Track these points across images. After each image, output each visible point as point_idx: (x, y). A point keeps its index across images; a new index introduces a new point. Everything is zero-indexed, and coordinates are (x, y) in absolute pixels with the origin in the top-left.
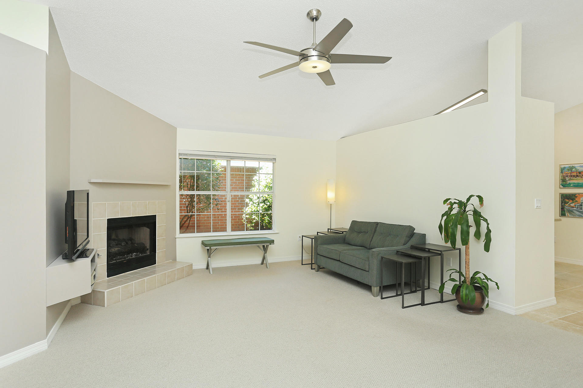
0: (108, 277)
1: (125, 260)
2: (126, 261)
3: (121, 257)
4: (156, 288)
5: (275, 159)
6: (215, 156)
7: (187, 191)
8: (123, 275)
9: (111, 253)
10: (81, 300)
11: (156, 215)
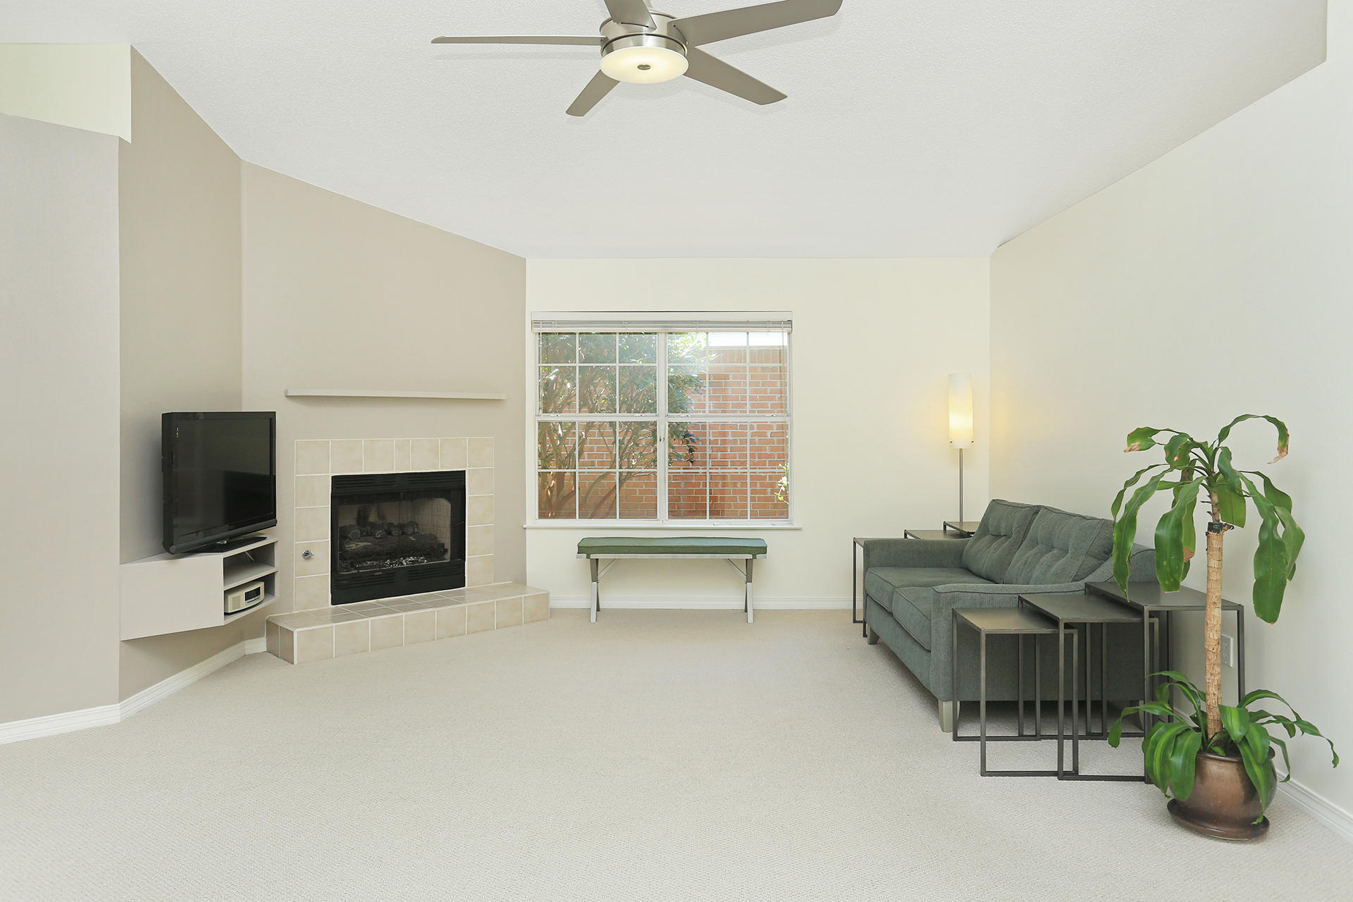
0: (332, 604)
1: (379, 571)
2: (380, 573)
3: (375, 563)
4: (434, 640)
5: (790, 322)
6: (621, 322)
7: (555, 415)
8: (371, 603)
9: (347, 551)
10: (267, 648)
11: (465, 471)
